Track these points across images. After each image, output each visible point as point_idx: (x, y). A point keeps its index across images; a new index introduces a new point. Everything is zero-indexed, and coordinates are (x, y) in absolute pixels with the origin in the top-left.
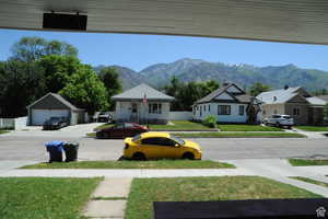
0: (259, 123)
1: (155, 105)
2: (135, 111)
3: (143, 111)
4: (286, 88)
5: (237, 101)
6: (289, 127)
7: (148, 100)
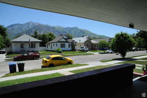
0: (76, 50)
1: (32, 45)
2: (22, 47)
3: (27, 47)
4: (83, 36)
5: (67, 42)
6: (87, 51)
7: (31, 42)
